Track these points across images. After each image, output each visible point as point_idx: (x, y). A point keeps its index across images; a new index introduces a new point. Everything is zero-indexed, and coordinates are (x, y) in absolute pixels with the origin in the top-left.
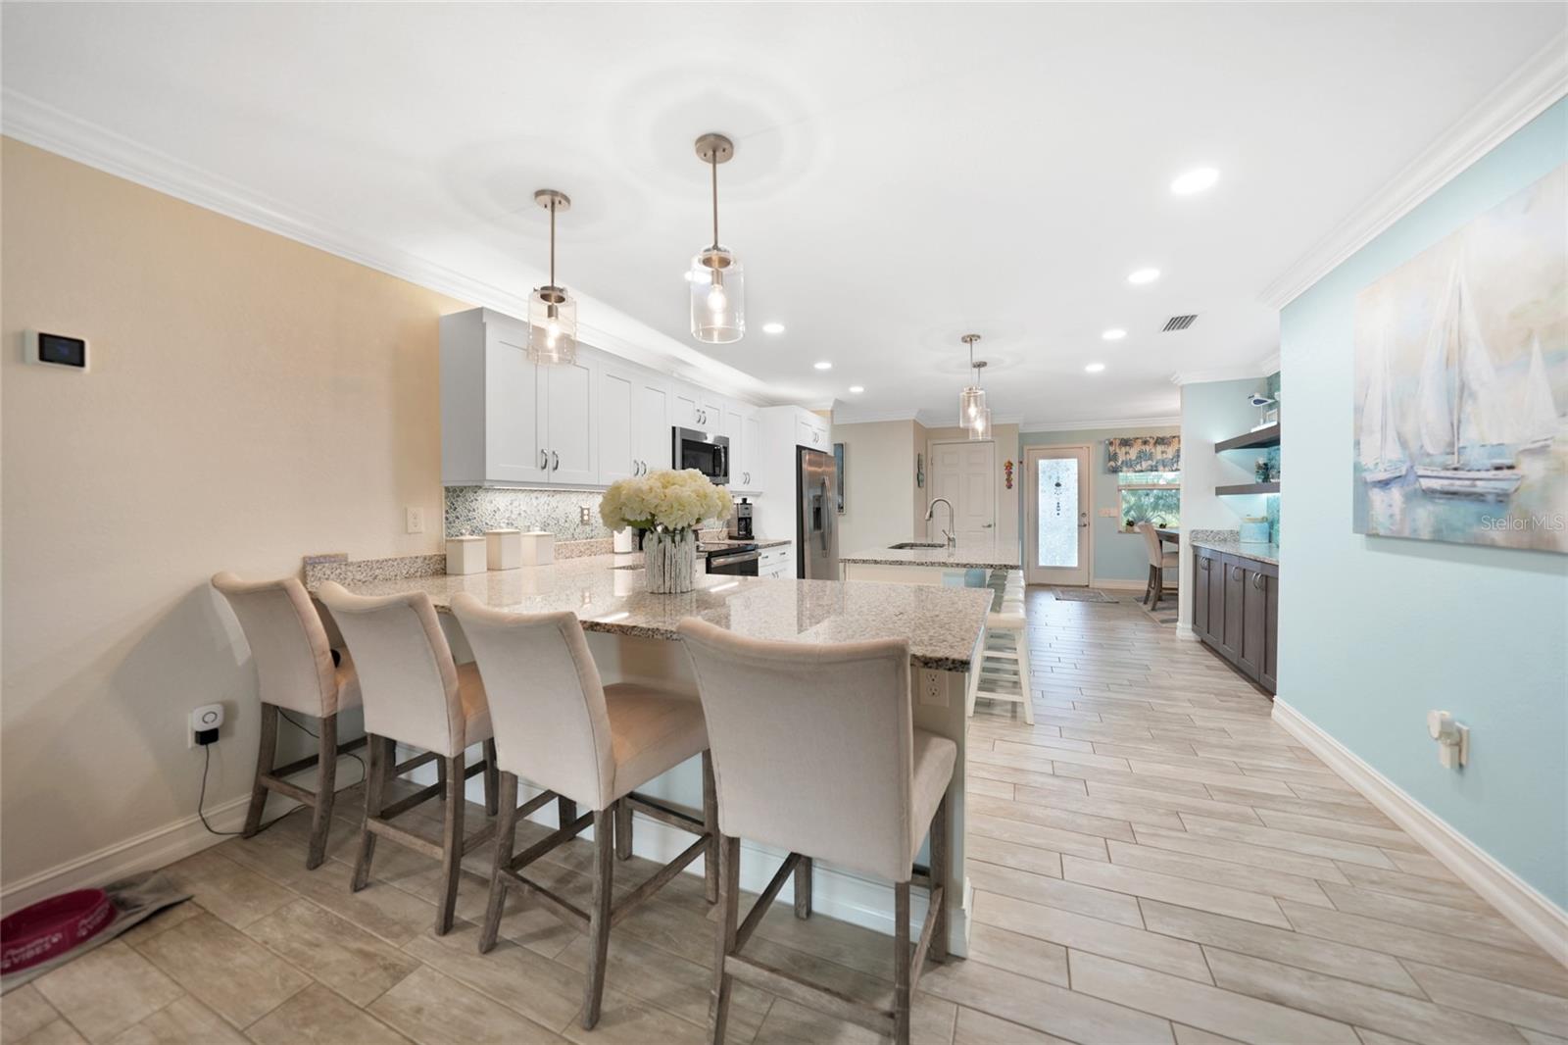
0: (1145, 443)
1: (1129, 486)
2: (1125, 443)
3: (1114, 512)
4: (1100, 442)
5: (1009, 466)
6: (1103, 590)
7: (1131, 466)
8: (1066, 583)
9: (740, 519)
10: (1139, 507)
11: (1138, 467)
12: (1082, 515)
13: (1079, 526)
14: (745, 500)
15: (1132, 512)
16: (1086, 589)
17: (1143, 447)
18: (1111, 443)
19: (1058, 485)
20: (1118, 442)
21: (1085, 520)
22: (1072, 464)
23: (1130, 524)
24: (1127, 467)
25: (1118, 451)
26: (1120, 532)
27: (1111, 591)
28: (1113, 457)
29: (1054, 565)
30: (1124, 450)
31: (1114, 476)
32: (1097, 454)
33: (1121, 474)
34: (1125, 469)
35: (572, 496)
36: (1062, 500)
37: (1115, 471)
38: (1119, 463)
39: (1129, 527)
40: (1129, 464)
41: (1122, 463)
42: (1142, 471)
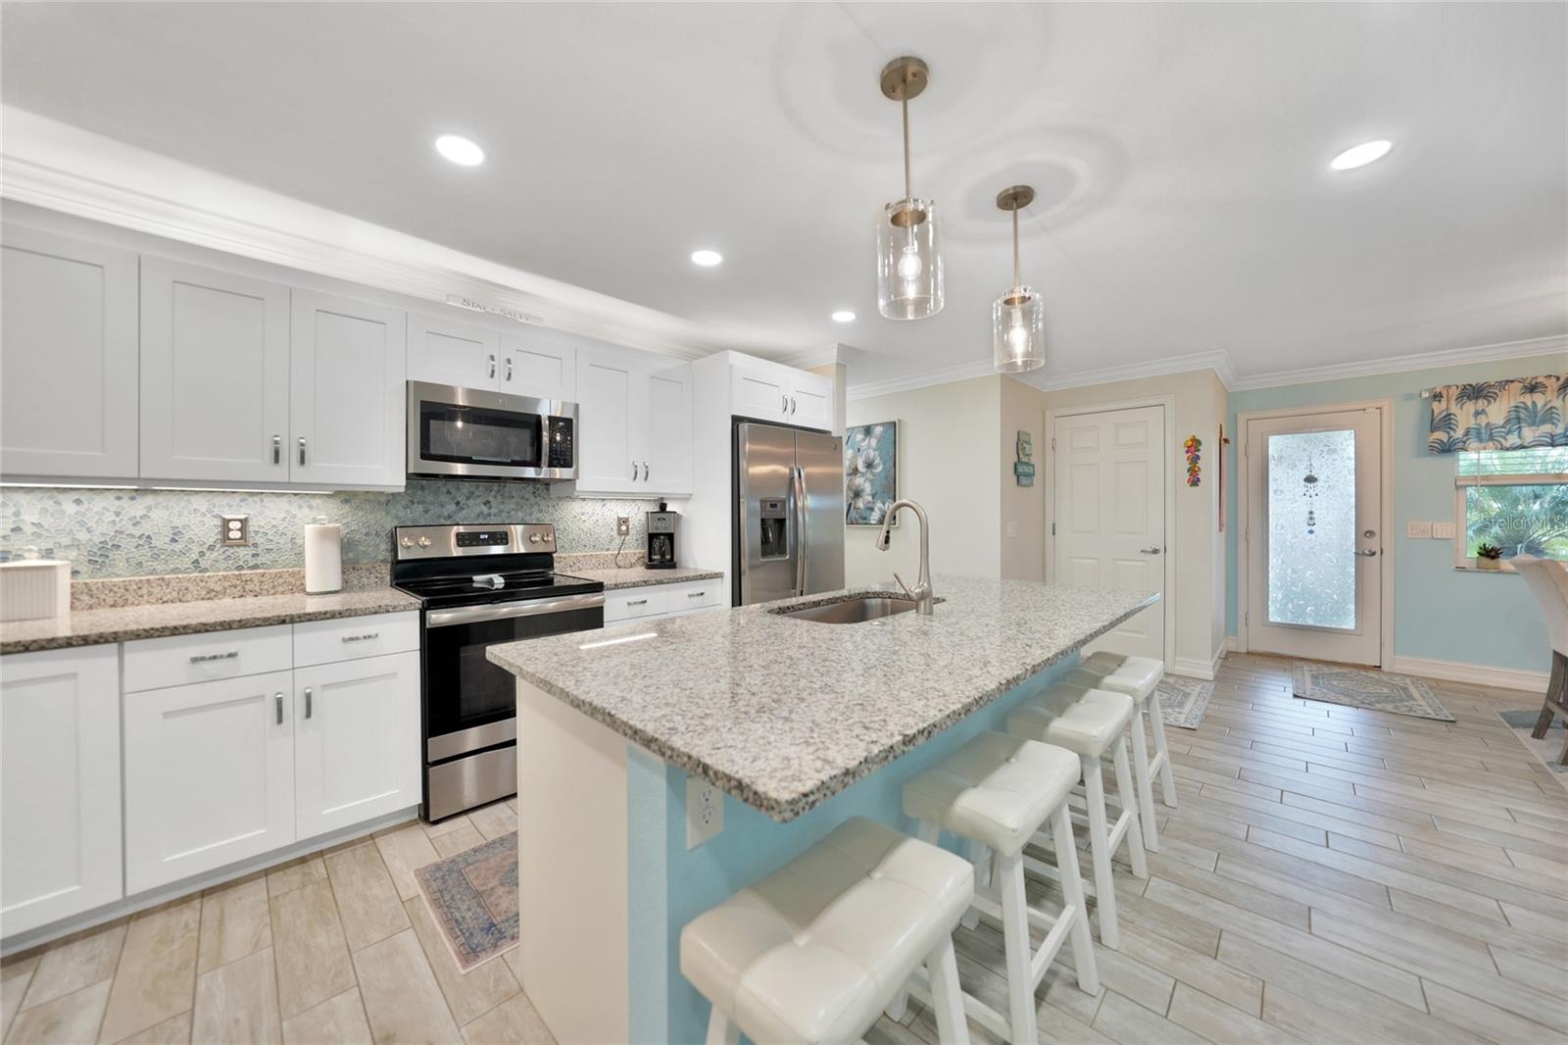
0: (1532, 388)
1: (1486, 478)
2: (1475, 393)
3: (1443, 529)
4: (1409, 397)
5: (1194, 446)
6: (1417, 679)
7: (1491, 438)
8: (1329, 659)
9: (652, 537)
10: (1511, 519)
11: (1513, 439)
12: (1364, 534)
13: (1356, 553)
14: (663, 507)
15: (1496, 529)
16: (1373, 674)
17: (1528, 399)
18: (1437, 397)
19: (1310, 479)
20: (1455, 393)
21: (1373, 544)
22: (1345, 442)
23: (1489, 554)
24: (1481, 440)
25: (1454, 409)
26: (1462, 569)
27: (1437, 686)
28: (1447, 422)
29: (1300, 622)
30: (1470, 407)
31: (1445, 460)
32: (1403, 421)
33: (1462, 455)
34: (1473, 444)
35: (194, 498)
36: (1320, 507)
37: (1448, 449)
38: (1459, 434)
39: (1486, 561)
40: (1488, 436)
41: (1467, 433)
42: (1522, 447)
